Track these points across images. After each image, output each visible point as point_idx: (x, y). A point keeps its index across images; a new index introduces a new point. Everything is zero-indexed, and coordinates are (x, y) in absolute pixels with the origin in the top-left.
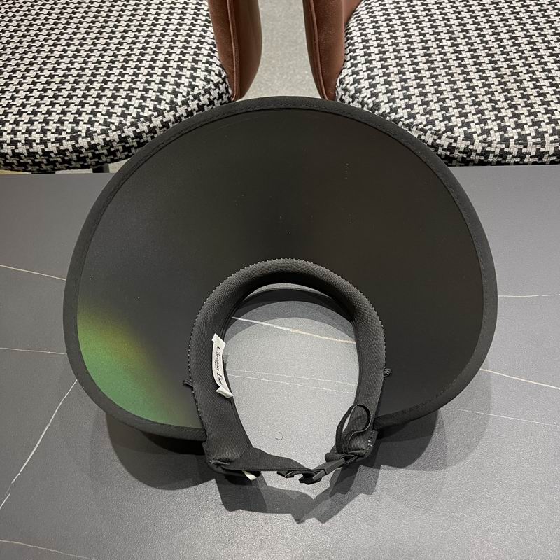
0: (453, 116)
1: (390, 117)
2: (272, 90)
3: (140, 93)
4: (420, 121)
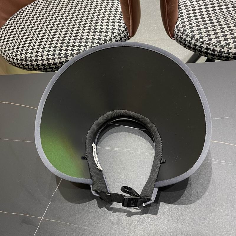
0: (229, 38)
1: (199, 40)
2: (141, 34)
3: (92, 37)
4: (214, 42)
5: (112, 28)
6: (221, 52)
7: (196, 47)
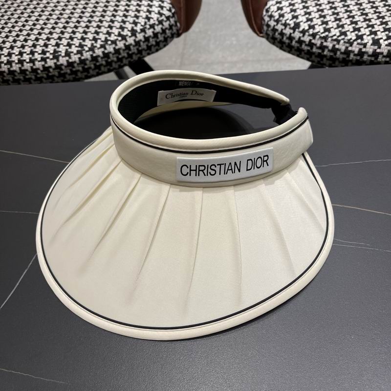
1: (308, 32)
3: (107, 24)
4: (334, 34)
5: (148, 10)
6: (347, 52)
7: (301, 45)
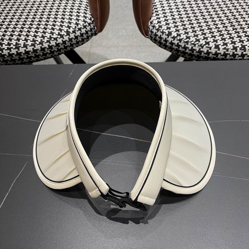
0: (209, 37)
1: (177, 38)
4: (192, 40)
5: (77, 19)
6: (200, 52)
7: (172, 46)
